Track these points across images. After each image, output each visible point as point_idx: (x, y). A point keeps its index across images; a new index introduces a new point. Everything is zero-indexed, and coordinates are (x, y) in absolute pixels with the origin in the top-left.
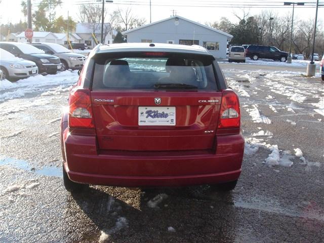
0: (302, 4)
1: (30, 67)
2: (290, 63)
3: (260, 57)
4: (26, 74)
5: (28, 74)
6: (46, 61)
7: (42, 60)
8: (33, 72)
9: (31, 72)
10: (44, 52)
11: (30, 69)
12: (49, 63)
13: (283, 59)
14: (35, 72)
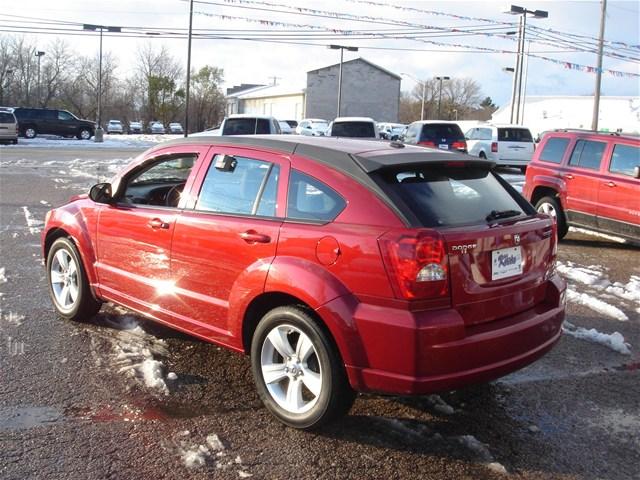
0: (117, 29)
2: (101, 141)
3: (40, 131)
13: (85, 134)
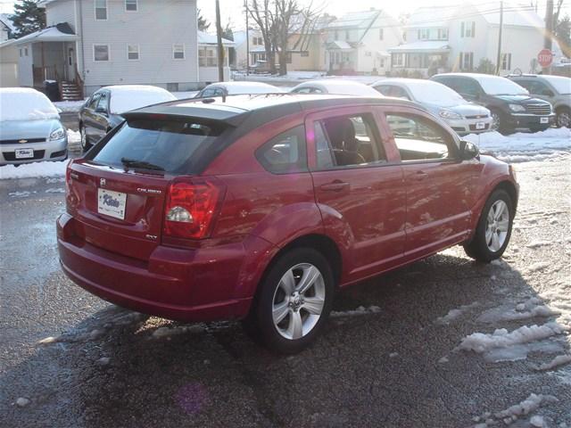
1: (475, 117)
4: (463, 129)
5: (468, 129)
6: (520, 108)
7: (513, 107)
8: (478, 127)
9: (475, 126)
10: (527, 92)
11: (472, 122)
12: (522, 112)
14: (483, 127)
